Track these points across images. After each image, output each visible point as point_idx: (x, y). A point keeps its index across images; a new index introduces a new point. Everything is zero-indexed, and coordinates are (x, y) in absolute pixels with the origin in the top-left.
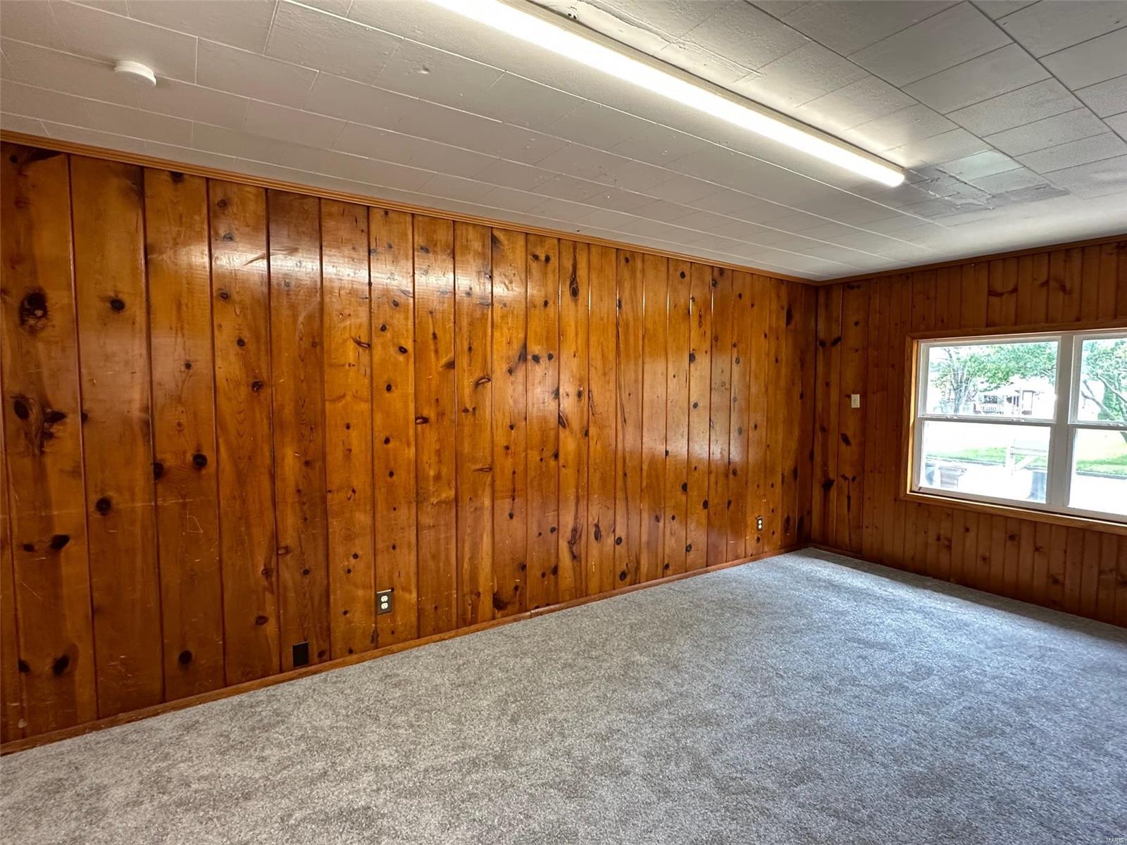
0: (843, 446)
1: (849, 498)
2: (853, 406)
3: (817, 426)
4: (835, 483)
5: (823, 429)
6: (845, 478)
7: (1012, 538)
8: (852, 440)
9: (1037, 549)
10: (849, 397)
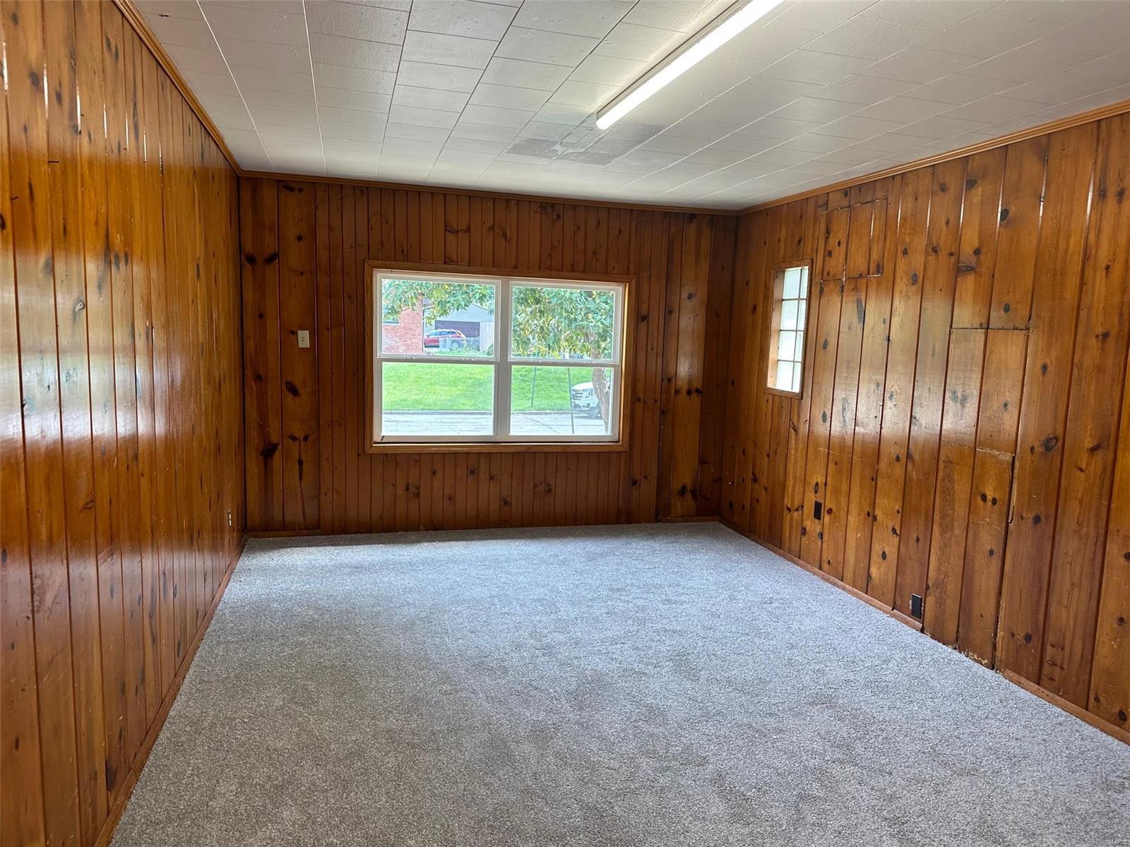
0: (289, 398)
1: (300, 463)
2: (301, 345)
3: (249, 373)
4: (280, 447)
5: (258, 377)
6: (294, 439)
7: (472, 472)
8: (301, 391)
9: (491, 478)
10: (294, 333)
